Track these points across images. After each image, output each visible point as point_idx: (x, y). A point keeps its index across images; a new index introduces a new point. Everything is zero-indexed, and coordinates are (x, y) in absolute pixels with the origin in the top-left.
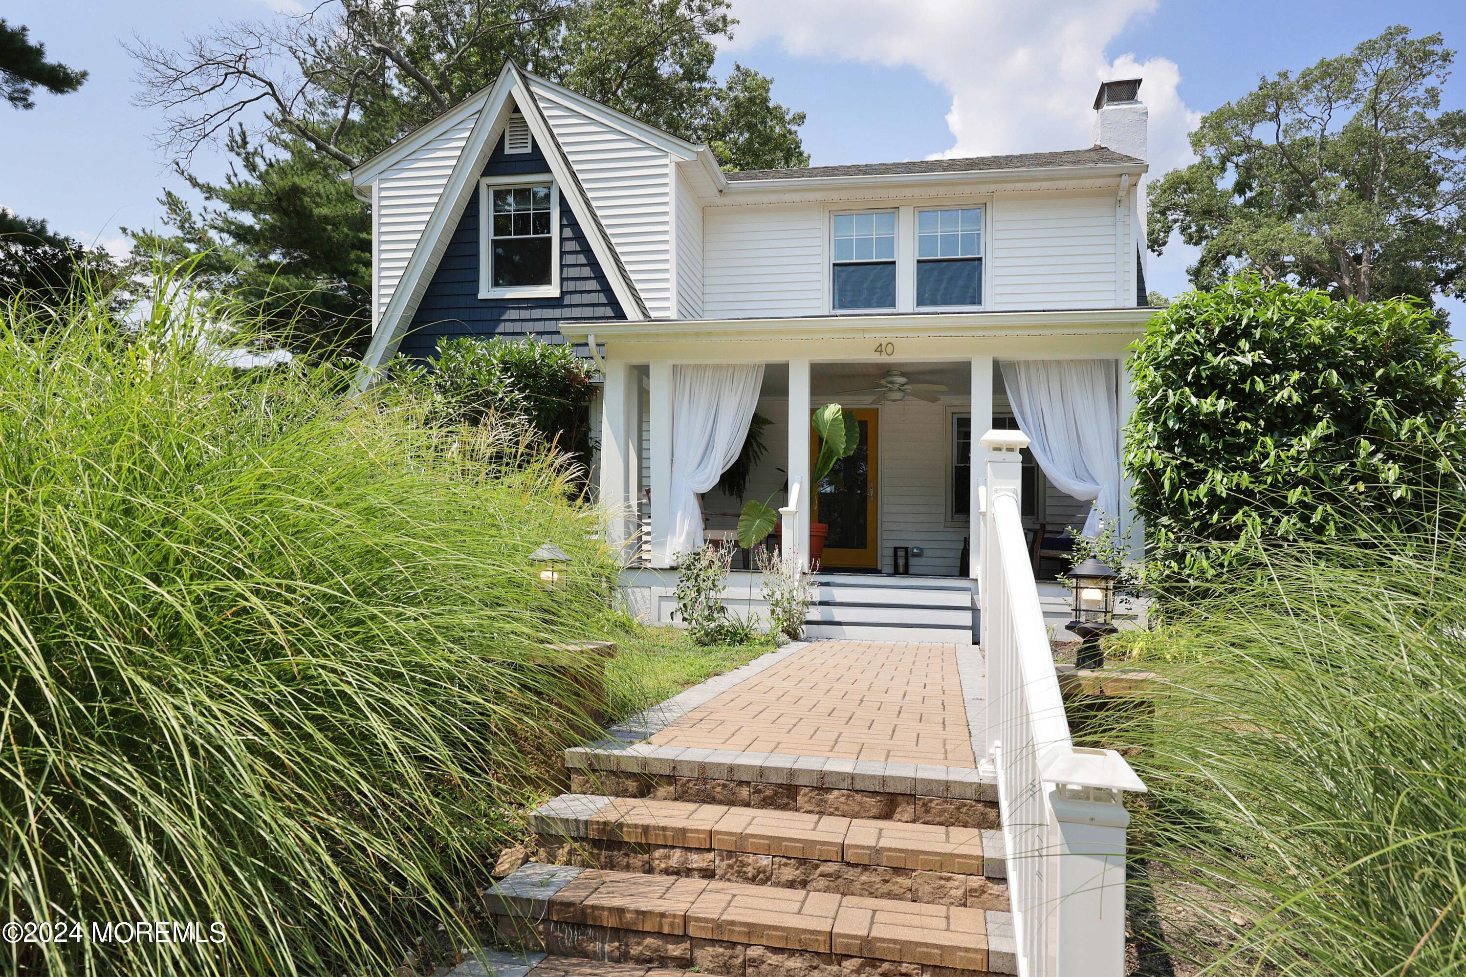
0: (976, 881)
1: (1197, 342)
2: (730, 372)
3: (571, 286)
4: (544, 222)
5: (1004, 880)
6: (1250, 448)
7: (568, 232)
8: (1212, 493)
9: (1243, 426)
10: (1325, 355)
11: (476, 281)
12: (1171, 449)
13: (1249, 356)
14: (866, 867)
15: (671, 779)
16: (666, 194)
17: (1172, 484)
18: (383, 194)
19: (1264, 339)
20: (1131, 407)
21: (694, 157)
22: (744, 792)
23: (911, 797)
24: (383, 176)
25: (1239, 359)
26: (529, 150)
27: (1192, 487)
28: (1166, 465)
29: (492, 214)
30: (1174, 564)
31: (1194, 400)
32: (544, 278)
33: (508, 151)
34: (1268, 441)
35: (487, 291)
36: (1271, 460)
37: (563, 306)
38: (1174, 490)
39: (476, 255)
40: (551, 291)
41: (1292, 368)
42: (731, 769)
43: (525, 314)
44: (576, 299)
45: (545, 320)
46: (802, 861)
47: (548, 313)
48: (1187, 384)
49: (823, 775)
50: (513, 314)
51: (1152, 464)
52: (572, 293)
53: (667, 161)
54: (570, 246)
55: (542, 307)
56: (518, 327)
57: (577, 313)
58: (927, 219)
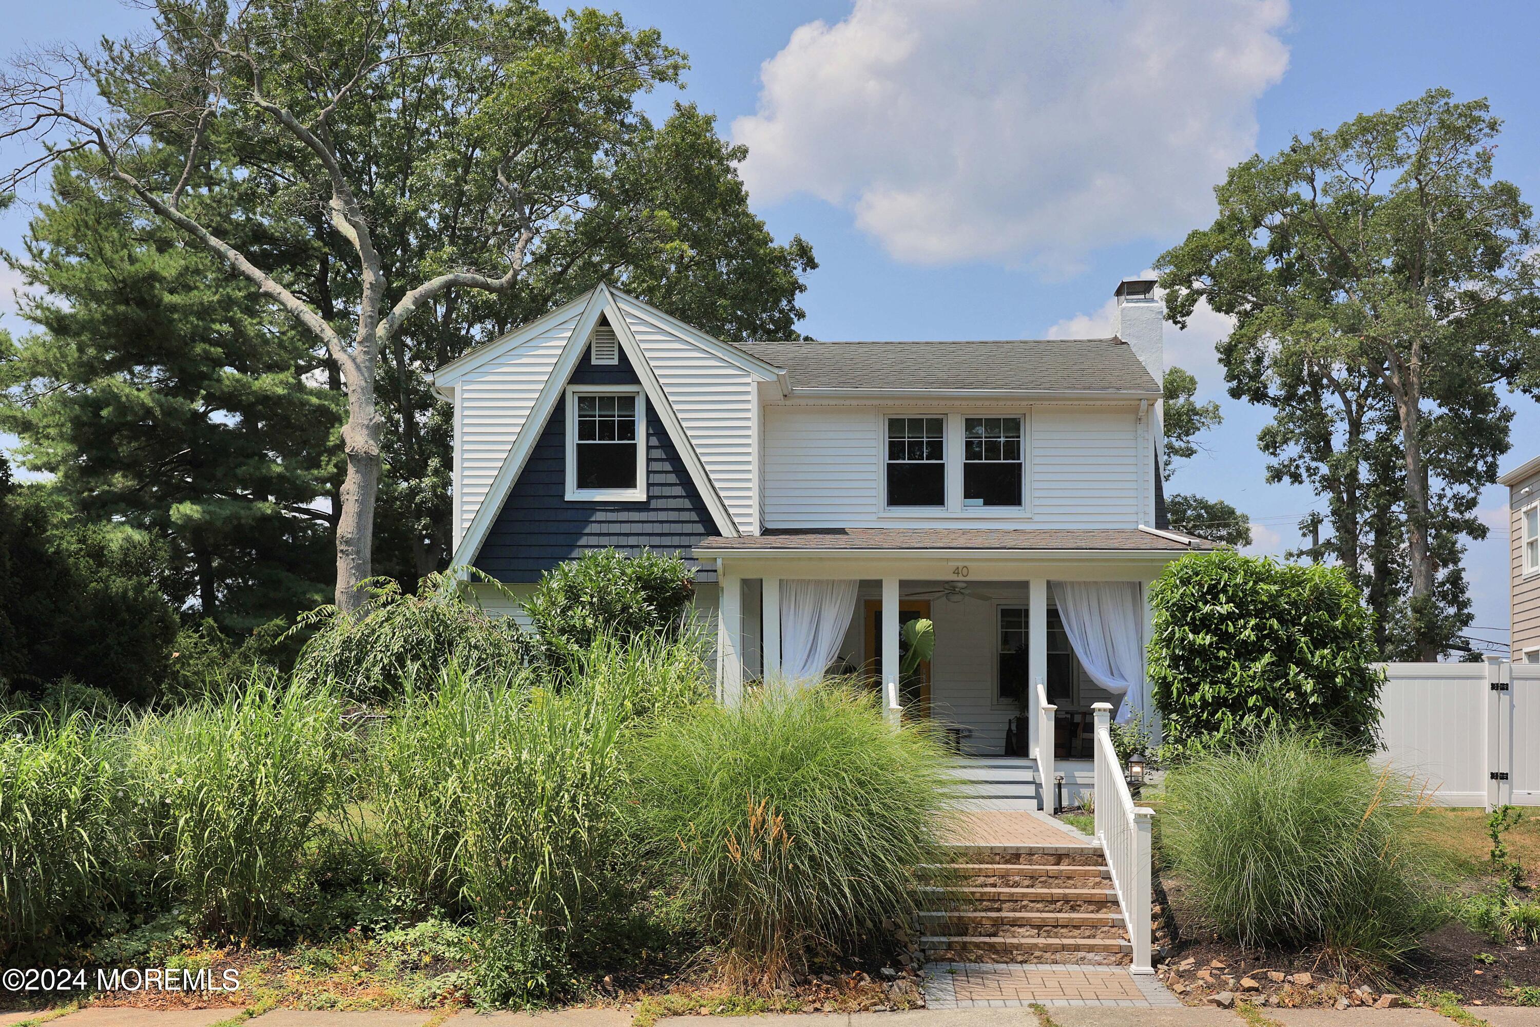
0: (1098, 879)
1: (1193, 595)
2: (830, 586)
3: (656, 491)
4: (628, 429)
5: (1110, 879)
6: (1227, 668)
7: (654, 441)
8: (1203, 698)
9: (1222, 654)
10: (1271, 608)
11: (563, 483)
12: (1177, 668)
13: (1226, 607)
14: (1056, 878)
15: (965, 855)
16: (748, 410)
17: (1179, 692)
18: (466, 395)
19: (1235, 595)
20: (1151, 635)
21: (775, 377)
22: (997, 858)
23: (1067, 855)
24: (464, 378)
25: (1218, 608)
26: (615, 362)
27: (1191, 694)
28: (1175, 678)
29: (577, 419)
30: (1180, 747)
31: (1191, 636)
32: (630, 482)
33: (594, 362)
34: (1236, 664)
35: (573, 493)
36: (1238, 678)
37: (648, 510)
38: (1179, 696)
39: (563, 459)
40: (638, 494)
41: (1250, 615)
42: (992, 848)
43: (611, 516)
44: (660, 503)
45: (632, 522)
46: (1032, 877)
47: (635, 516)
48: (1187, 624)
49: (1031, 848)
50: (600, 516)
51: (1165, 678)
52: (658, 497)
53: (748, 380)
54: (658, 454)
55: (629, 510)
56: (605, 528)
57: (662, 516)
58: (971, 424)
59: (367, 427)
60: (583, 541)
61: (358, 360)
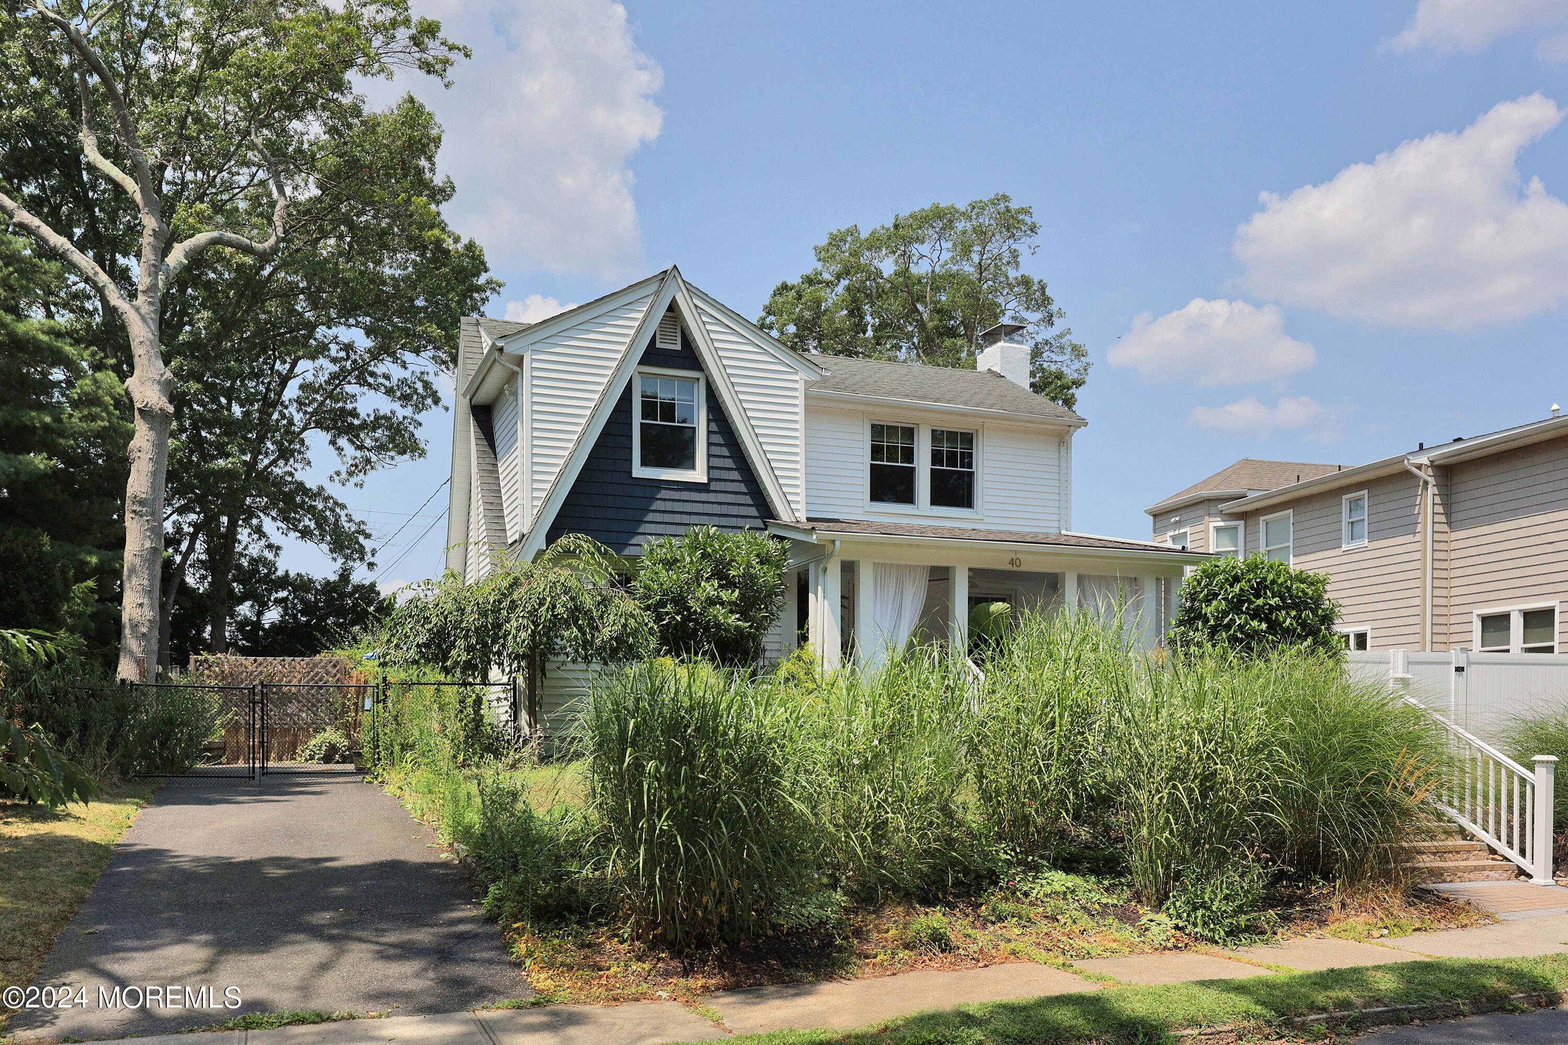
3: (716, 474)
4: (689, 413)
7: (714, 427)
11: (630, 460)
16: (796, 406)
18: (535, 365)
21: (818, 378)
24: (534, 347)
26: (679, 347)
29: (641, 399)
32: (690, 464)
33: (658, 345)
35: (639, 471)
37: (709, 491)
39: (630, 436)
40: (698, 475)
43: (675, 495)
44: (719, 486)
45: (693, 501)
47: (696, 496)
50: (664, 494)
52: (717, 480)
53: (796, 378)
54: (717, 439)
55: (691, 490)
56: (669, 506)
57: (722, 498)
58: (936, 436)
59: (159, 382)
60: (650, 517)
61: (143, 311)
